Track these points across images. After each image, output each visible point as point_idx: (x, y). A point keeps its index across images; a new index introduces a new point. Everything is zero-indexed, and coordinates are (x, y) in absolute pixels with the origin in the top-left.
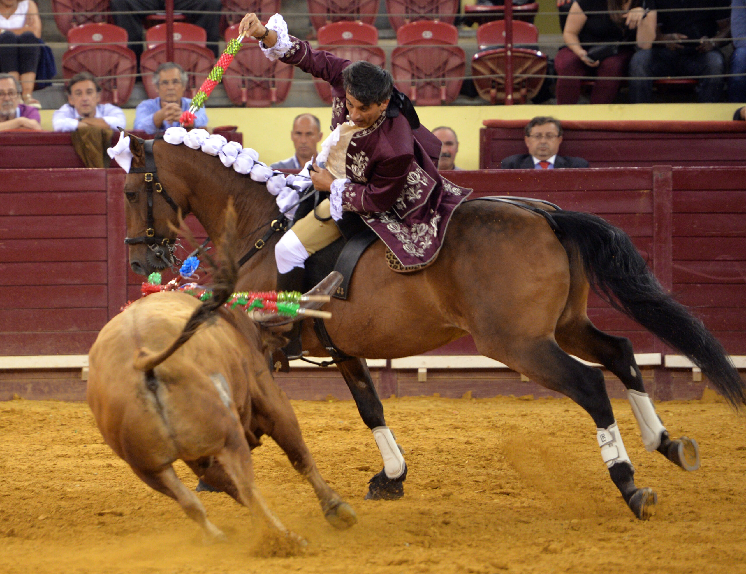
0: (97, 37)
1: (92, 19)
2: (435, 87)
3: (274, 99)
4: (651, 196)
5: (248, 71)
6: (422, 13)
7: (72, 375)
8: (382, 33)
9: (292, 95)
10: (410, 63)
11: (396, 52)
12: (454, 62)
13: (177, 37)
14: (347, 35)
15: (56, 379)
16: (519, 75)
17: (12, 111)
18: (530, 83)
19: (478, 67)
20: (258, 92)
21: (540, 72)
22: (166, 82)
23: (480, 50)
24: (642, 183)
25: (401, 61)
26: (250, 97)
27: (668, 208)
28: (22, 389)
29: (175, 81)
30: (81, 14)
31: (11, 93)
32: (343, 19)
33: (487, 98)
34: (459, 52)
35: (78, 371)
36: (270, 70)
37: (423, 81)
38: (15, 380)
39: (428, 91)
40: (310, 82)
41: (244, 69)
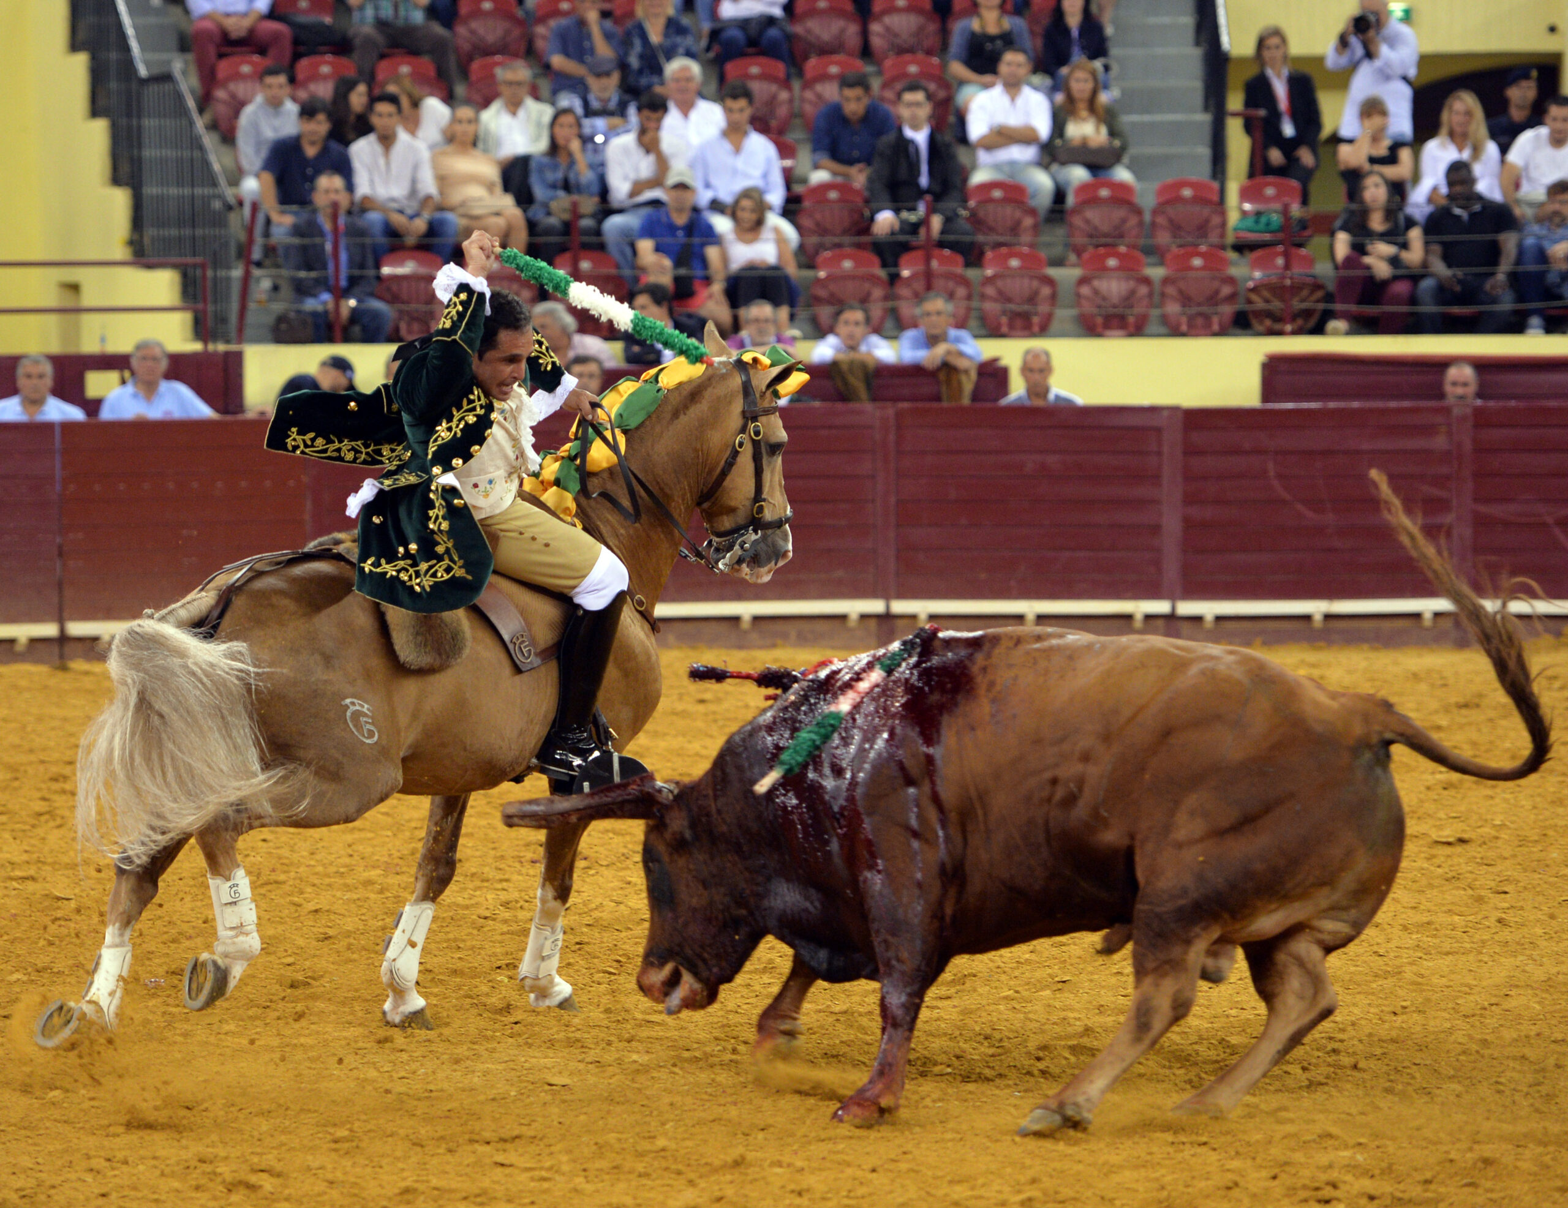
0: (847, 264)
1: (839, 246)
2: (1207, 318)
3: (1036, 329)
4: (1450, 434)
5: (1009, 300)
6: (1190, 239)
7: (837, 622)
8: (1151, 260)
9: (1055, 325)
10: (1181, 292)
11: (1166, 281)
12: (1226, 290)
13: (935, 264)
14: (1112, 262)
15: (820, 626)
16: (1297, 305)
17: (766, 339)
18: (1307, 314)
19: (1254, 297)
20: (1019, 323)
21: (1318, 301)
22: (928, 314)
23: (1252, 279)
24: (1439, 419)
25: (1171, 290)
26: (1011, 326)
27: (1468, 445)
28: (785, 636)
29: (939, 313)
30: (829, 240)
31: (767, 321)
32: (1105, 245)
33: (1261, 328)
34: (1231, 280)
35: (843, 618)
36: (1032, 299)
37: (1194, 310)
38: (779, 626)
39: (1200, 321)
40: (1074, 312)
41: (1004, 297)
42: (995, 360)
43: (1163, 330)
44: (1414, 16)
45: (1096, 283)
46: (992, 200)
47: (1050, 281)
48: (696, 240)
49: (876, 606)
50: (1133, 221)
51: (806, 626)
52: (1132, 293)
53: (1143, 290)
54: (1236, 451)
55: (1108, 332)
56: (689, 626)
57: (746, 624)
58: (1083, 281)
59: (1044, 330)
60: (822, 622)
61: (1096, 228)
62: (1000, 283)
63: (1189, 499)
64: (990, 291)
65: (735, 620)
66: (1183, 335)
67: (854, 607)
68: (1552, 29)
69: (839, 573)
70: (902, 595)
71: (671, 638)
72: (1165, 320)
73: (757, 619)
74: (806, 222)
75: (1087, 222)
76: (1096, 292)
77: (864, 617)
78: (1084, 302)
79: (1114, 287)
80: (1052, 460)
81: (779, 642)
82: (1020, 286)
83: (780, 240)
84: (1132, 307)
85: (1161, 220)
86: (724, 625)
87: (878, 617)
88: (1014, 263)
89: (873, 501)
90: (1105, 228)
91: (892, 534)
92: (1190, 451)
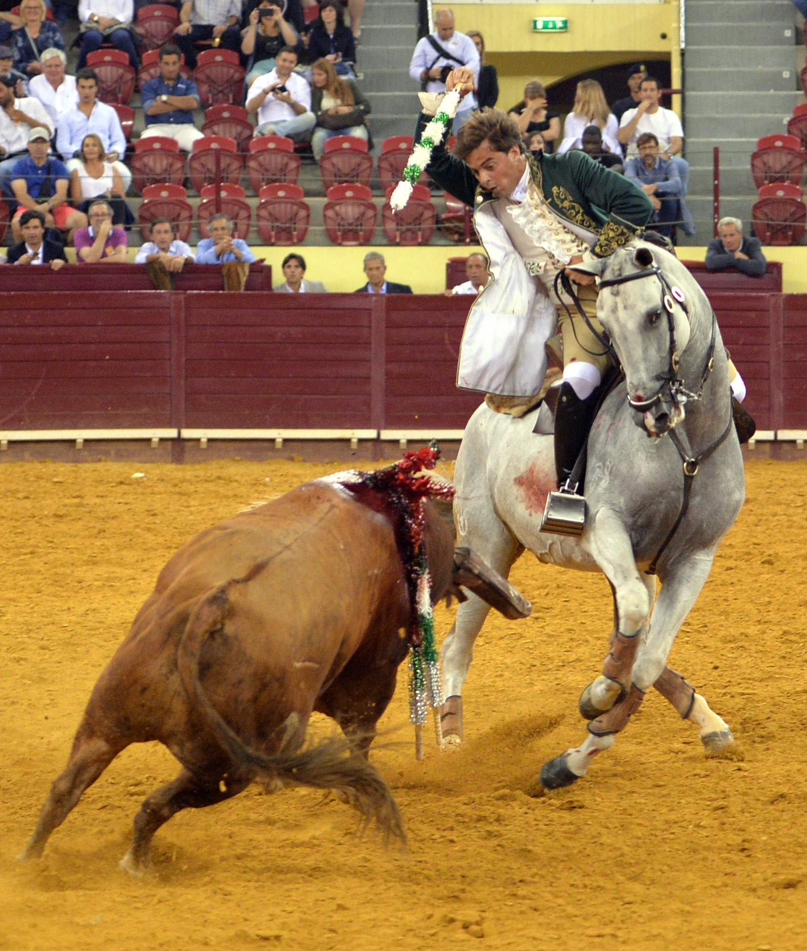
0: (165, 194)
1: (160, 180)
2: (414, 232)
5: (276, 220)
9: (309, 237)
11: (385, 207)
12: (428, 214)
13: (223, 194)
14: (349, 194)
15: (132, 447)
20: (284, 235)
22: (216, 229)
23: (445, 206)
25: (389, 214)
26: (278, 238)
28: (107, 454)
29: (223, 229)
30: (152, 176)
32: (346, 182)
34: (431, 207)
35: (149, 440)
36: (293, 219)
37: (404, 228)
38: (102, 447)
39: (409, 234)
40: (323, 228)
41: (274, 218)
42: (262, 261)
43: (385, 241)
44: (568, 25)
45: (337, 208)
46: (268, 150)
47: (306, 207)
48: (52, 176)
49: (172, 433)
50: (366, 165)
51: (121, 446)
52: (363, 215)
53: (370, 213)
54: (424, 325)
55: (345, 243)
56: (38, 446)
57: (79, 445)
58: (327, 207)
59: (301, 241)
60: (133, 443)
61: (339, 170)
62: (270, 207)
63: (390, 359)
64: (264, 213)
65: (73, 442)
66: (398, 245)
67: (155, 434)
68: (664, 36)
69: (145, 410)
70: (190, 426)
71: (27, 455)
72: (385, 233)
73: (87, 441)
74: (137, 164)
75: (333, 165)
76: (337, 214)
77: (162, 440)
78: (329, 222)
79: (350, 211)
80: (294, 330)
81: (103, 458)
82: (284, 210)
83: (117, 177)
84: (361, 225)
85: (384, 165)
86: (64, 445)
87: (172, 440)
88: (281, 194)
89: (170, 359)
90: (346, 170)
91: (183, 382)
92: (391, 325)
